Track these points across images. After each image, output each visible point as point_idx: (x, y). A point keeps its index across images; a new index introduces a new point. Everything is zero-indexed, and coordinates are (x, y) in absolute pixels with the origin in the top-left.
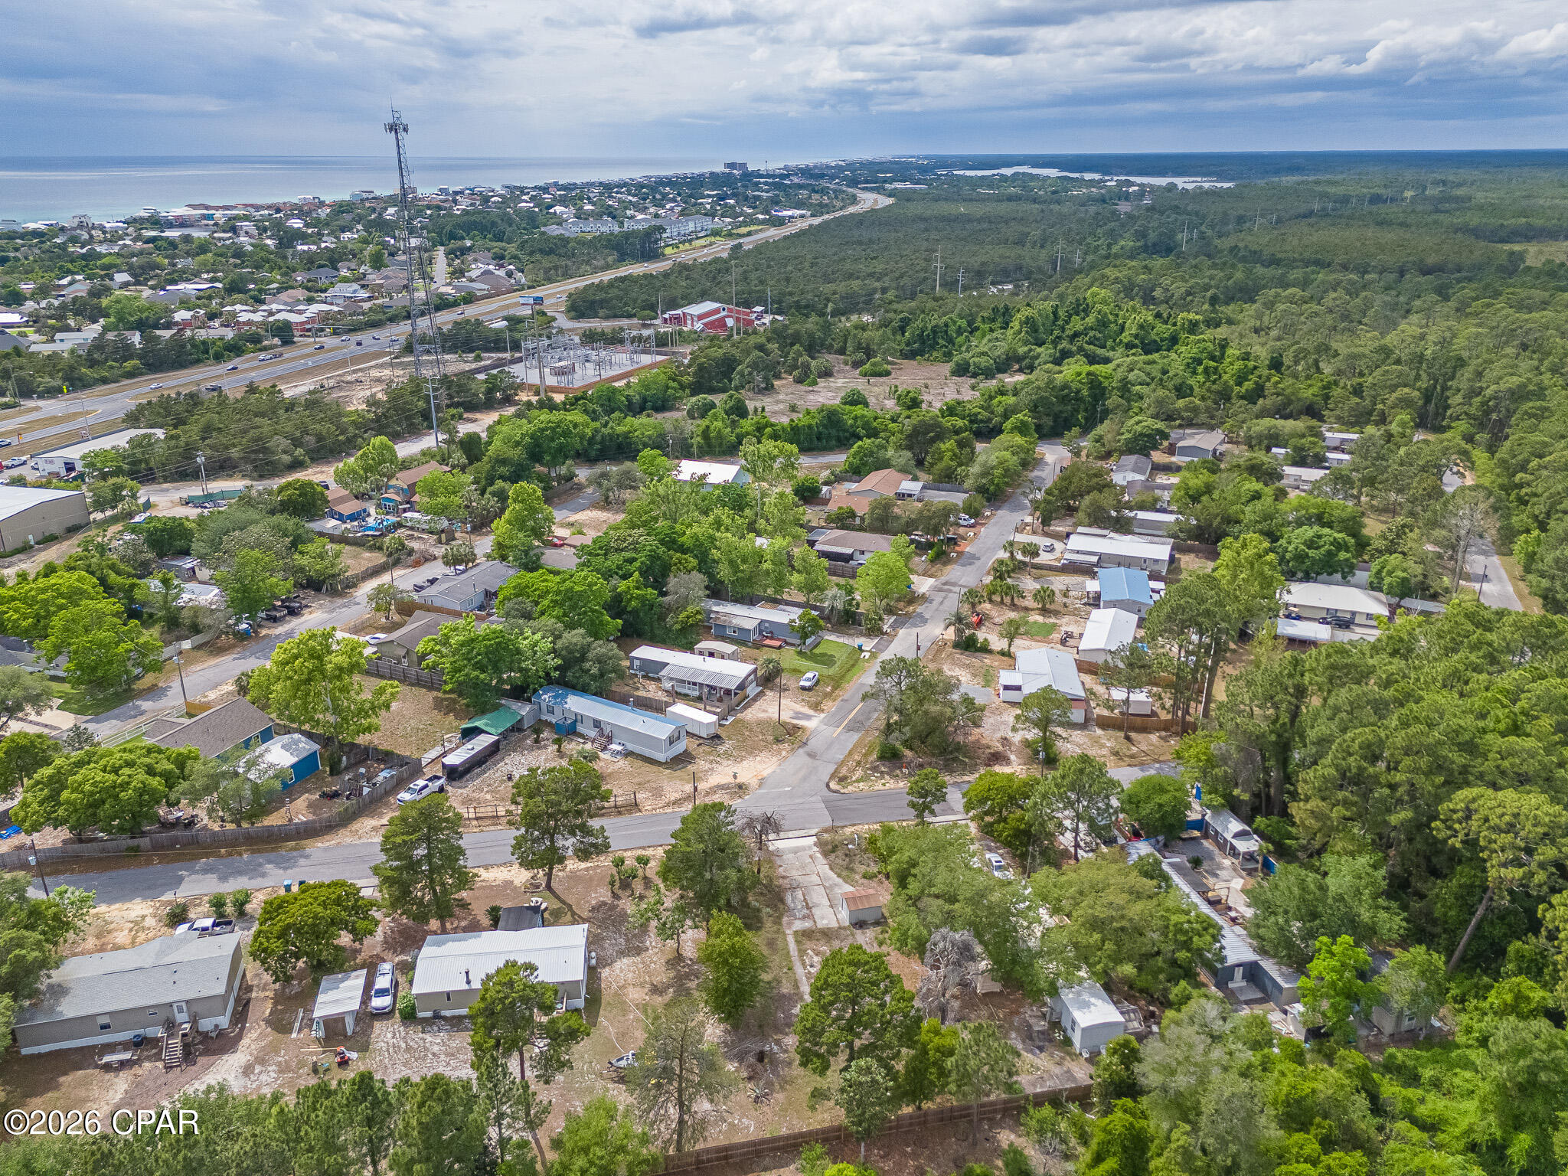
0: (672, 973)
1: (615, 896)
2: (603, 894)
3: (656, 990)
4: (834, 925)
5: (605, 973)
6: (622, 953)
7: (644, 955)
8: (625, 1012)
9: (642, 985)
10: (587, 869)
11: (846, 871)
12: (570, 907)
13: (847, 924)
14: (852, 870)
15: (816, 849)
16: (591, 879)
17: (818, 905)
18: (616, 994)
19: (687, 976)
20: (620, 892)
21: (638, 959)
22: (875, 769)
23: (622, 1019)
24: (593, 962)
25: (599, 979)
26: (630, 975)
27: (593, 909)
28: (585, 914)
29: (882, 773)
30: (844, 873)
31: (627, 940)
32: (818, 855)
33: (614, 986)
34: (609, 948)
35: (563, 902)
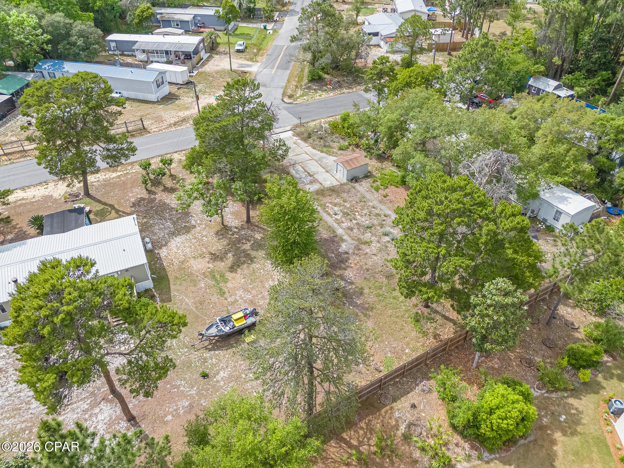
0: (225, 242)
1: (150, 192)
2: (140, 192)
3: (215, 257)
4: (335, 183)
5: (163, 253)
6: (173, 234)
7: (193, 231)
8: (195, 283)
9: (202, 256)
10: (119, 177)
11: (326, 148)
12: (112, 207)
13: (345, 181)
14: (329, 146)
15: (295, 138)
16: (124, 183)
17: (317, 173)
18: (180, 269)
19: (239, 241)
20: (153, 189)
21: (189, 236)
22: (309, 88)
23: (193, 289)
24: (149, 246)
25: (160, 259)
26: (188, 250)
27: (134, 205)
28: (128, 210)
29: (315, 90)
30: (325, 149)
31: (174, 223)
32: (299, 141)
33: (176, 262)
34: (160, 232)
35: (105, 204)
